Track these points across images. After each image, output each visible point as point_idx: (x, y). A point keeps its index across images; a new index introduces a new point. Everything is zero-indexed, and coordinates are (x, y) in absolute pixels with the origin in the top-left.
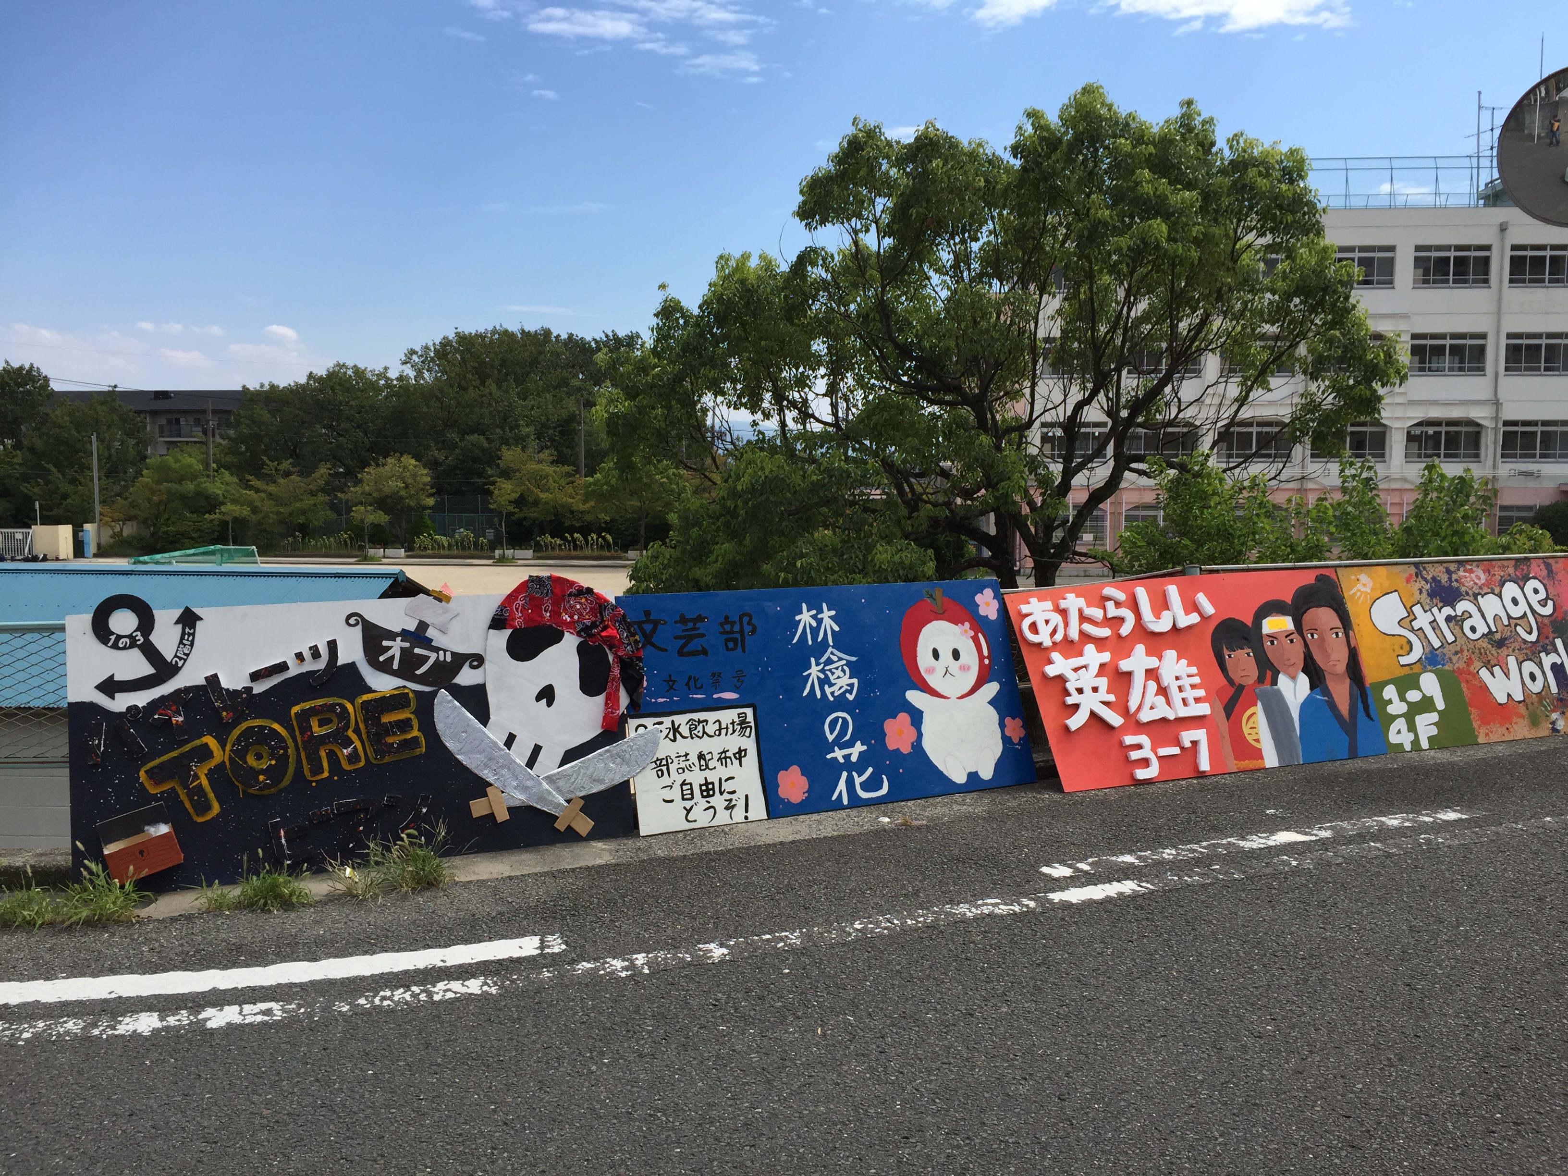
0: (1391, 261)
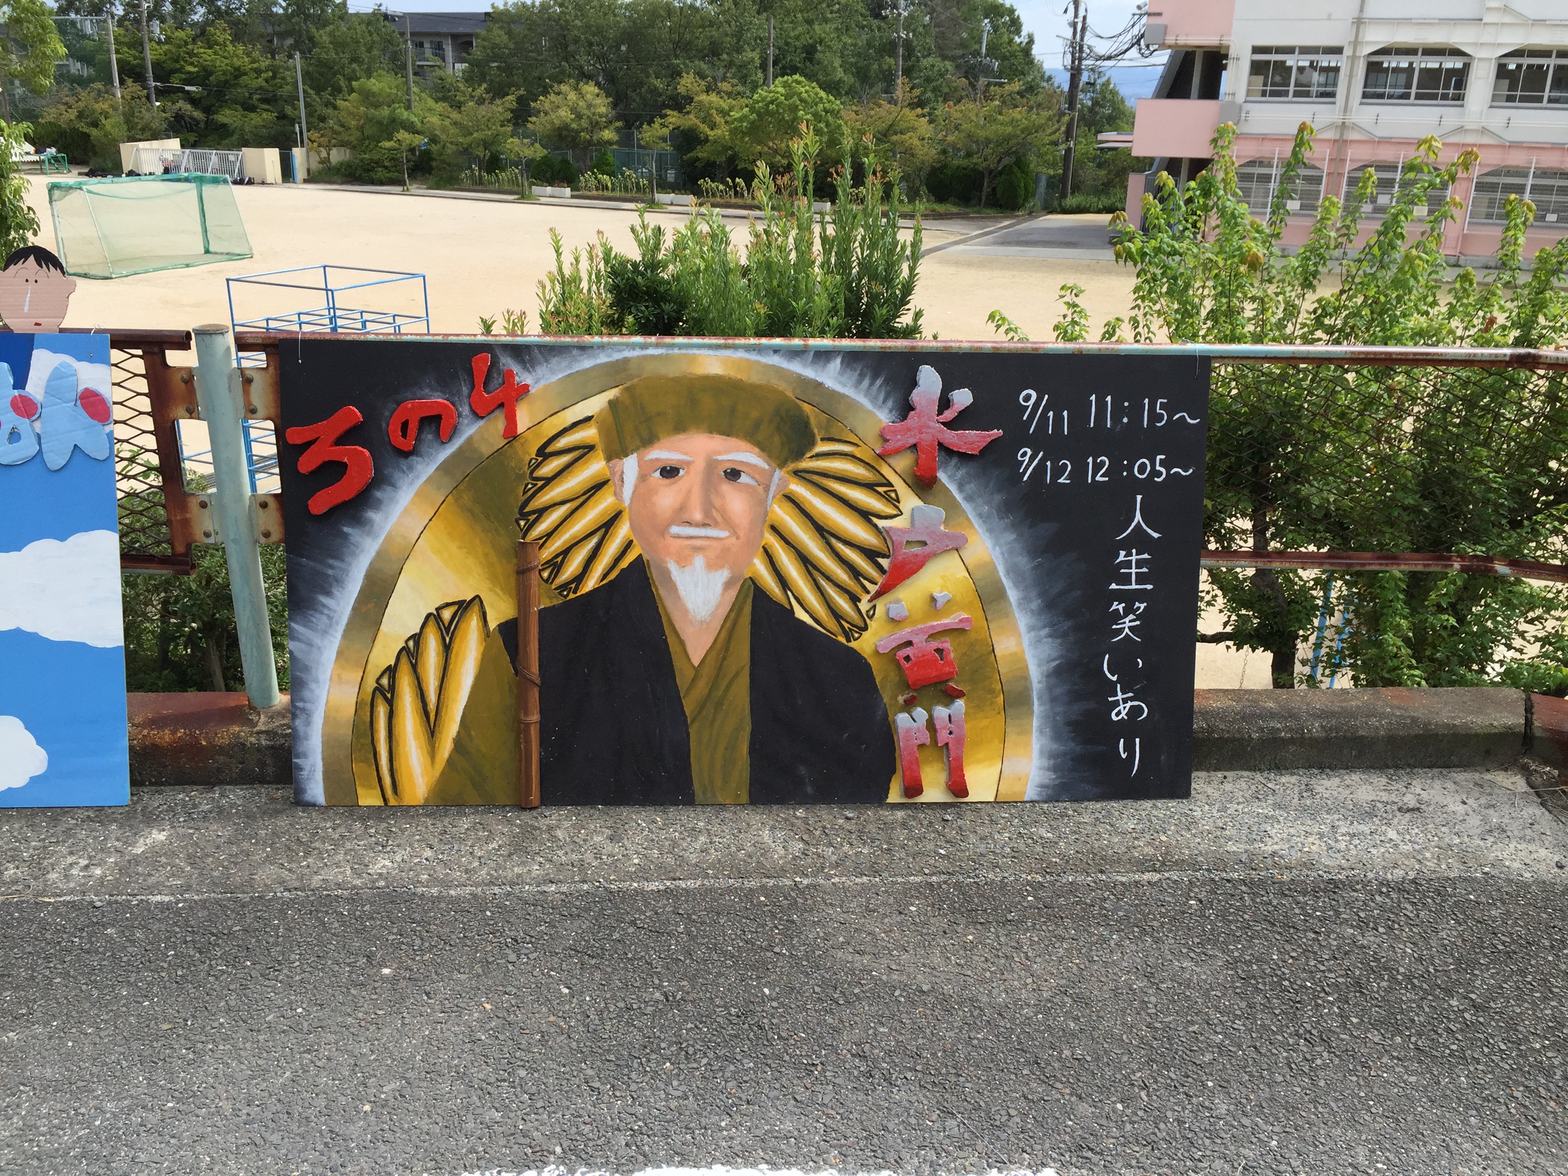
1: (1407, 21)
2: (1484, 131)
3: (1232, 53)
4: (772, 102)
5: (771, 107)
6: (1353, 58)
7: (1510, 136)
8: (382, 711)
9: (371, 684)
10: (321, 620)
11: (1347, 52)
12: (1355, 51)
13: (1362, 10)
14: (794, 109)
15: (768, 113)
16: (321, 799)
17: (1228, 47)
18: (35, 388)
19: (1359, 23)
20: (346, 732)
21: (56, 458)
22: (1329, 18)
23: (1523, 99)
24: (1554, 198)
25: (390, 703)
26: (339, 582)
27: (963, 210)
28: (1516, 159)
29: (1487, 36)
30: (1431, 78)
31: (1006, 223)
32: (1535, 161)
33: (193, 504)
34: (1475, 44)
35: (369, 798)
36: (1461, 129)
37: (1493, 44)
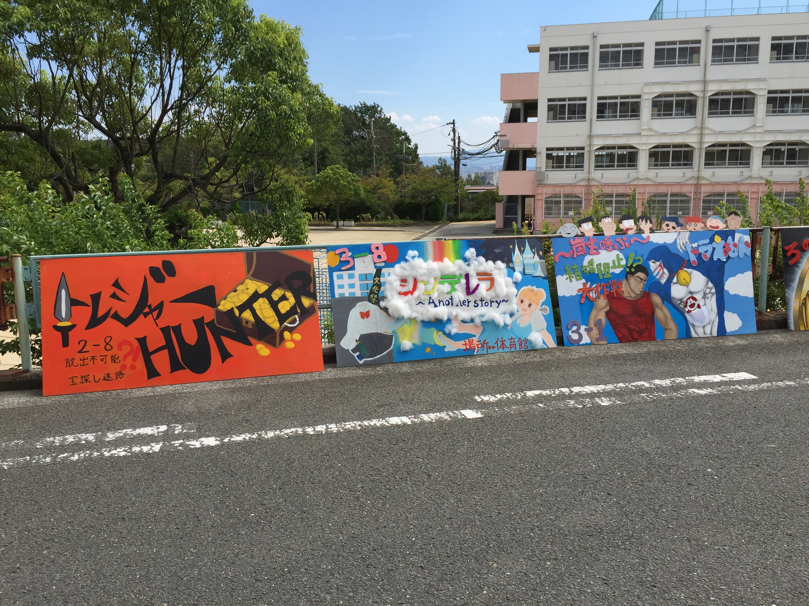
0: (757, 46)
1: (610, 136)
2: (647, 179)
3: (538, 150)
4: (327, 177)
5: (327, 179)
6: (590, 151)
7: (658, 180)
8: (804, 308)
9: (801, 302)
10: (791, 288)
11: (587, 149)
12: (590, 149)
13: (591, 132)
14: (337, 180)
15: (326, 182)
16: (793, 329)
17: (536, 149)
18: (736, 241)
19: (590, 137)
20: (797, 313)
21: (742, 256)
22: (577, 135)
23: (661, 165)
24: (679, 205)
25: (805, 306)
26: (794, 280)
27: (415, 222)
28: (662, 190)
29: (644, 140)
30: (621, 158)
31: (436, 227)
32: (670, 190)
33: (757, 266)
34: (639, 144)
35: (802, 328)
36: (637, 179)
37: (646, 144)
